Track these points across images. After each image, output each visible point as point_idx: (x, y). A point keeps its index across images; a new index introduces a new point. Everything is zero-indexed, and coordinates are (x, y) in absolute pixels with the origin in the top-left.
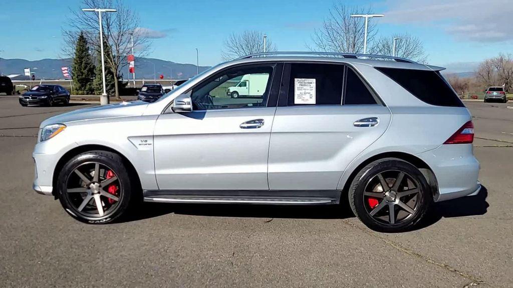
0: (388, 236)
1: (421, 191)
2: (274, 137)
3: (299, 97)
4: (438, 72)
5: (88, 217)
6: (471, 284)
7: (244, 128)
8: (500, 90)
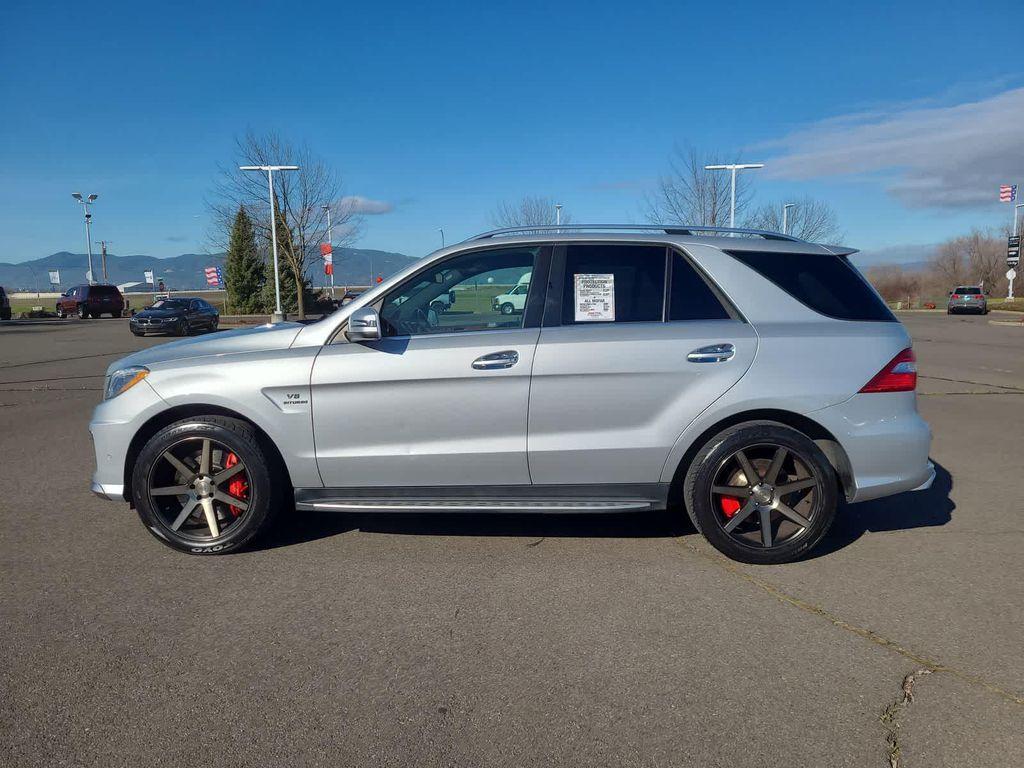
0: (759, 570)
1: (820, 482)
2: (536, 385)
3: (584, 307)
4: (843, 257)
5: (187, 540)
6: (920, 672)
7: (480, 367)
8: (976, 291)
